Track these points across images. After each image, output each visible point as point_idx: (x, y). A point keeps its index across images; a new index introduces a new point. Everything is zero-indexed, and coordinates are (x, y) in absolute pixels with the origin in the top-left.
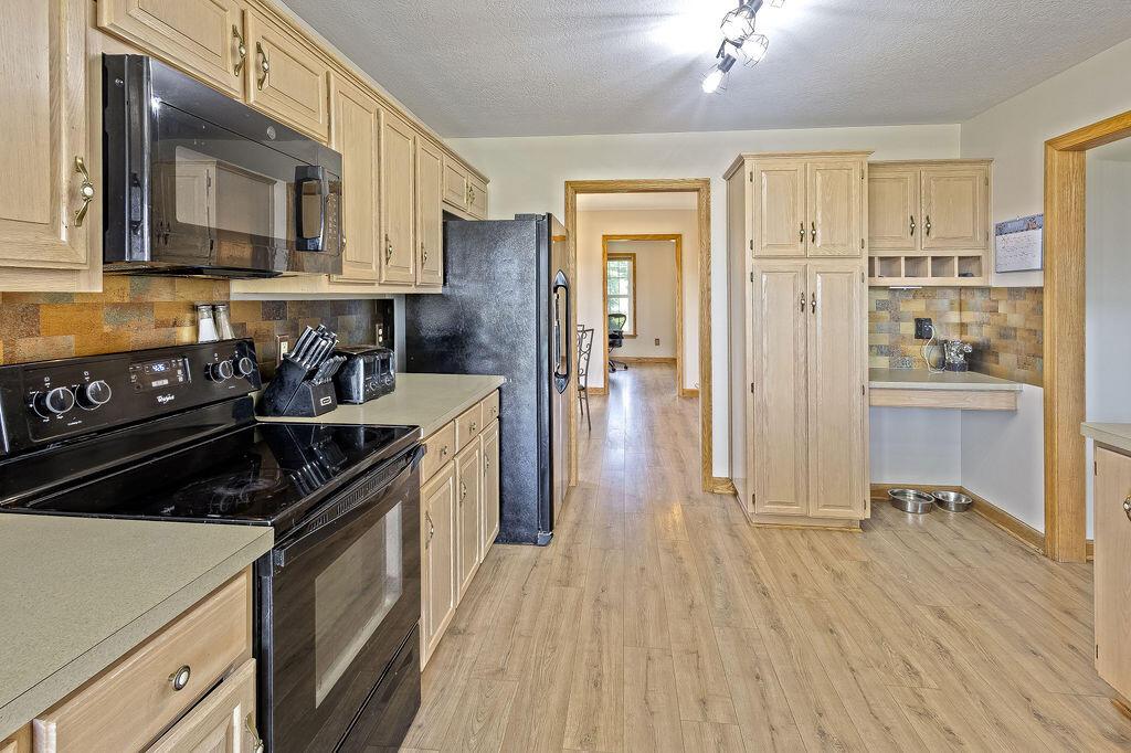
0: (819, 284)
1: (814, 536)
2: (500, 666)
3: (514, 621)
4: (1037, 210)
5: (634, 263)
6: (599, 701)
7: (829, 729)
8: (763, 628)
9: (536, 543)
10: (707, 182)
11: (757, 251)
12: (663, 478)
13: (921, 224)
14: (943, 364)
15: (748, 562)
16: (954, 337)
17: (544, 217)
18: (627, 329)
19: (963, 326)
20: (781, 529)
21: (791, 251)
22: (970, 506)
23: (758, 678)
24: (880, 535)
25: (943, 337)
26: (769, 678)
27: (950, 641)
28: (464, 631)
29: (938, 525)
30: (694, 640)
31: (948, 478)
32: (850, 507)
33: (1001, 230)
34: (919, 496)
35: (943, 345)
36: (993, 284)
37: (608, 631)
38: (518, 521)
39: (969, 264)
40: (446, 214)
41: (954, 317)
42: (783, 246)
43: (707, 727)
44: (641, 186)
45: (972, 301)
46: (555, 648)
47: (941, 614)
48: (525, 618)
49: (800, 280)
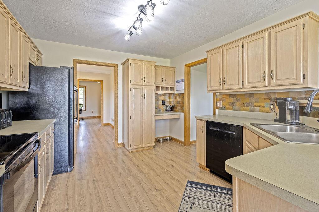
0: (146, 92)
1: (144, 152)
2: (66, 208)
3: (66, 195)
4: (183, 78)
5: (85, 89)
6: (102, 205)
7: (158, 188)
8: (138, 173)
9: (67, 172)
10: (117, 65)
11: (132, 83)
12: (104, 146)
13: (164, 79)
14: (167, 110)
15: (131, 160)
16: (169, 104)
17: (71, 68)
18: (83, 108)
19: (170, 102)
20: (137, 152)
21: (139, 84)
22: (172, 139)
23: (140, 184)
24: (157, 148)
25: (167, 104)
26: (143, 183)
27: (174, 164)
28: (47, 204)
29: (166, 144)
30: (123, 181)
31: (167, 135)
32: (151, 143)
33: (177, 82)
34: (163, 139)
35: (167, 106)
36: (176, 93)
37: (99, 187)
38: (61, 166)
39: (172, 88)
40: (30, 63)
41: (168, 100)
42: (137, 82)
43: (132, 199)
44: (98, 64)
45: (172, 97)
46: (83, 197)
47: (171, 160)
48: (70, 193)
49: (142, 90)
